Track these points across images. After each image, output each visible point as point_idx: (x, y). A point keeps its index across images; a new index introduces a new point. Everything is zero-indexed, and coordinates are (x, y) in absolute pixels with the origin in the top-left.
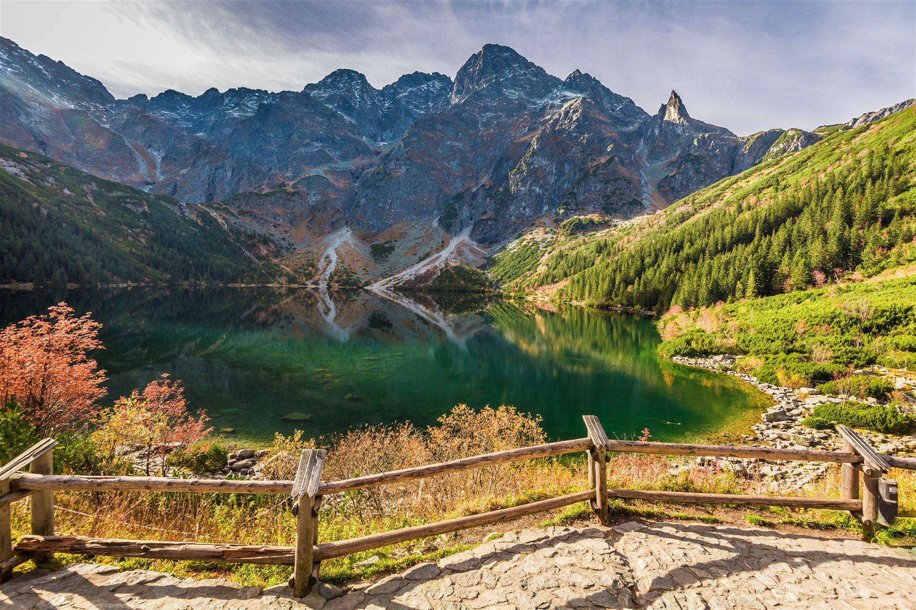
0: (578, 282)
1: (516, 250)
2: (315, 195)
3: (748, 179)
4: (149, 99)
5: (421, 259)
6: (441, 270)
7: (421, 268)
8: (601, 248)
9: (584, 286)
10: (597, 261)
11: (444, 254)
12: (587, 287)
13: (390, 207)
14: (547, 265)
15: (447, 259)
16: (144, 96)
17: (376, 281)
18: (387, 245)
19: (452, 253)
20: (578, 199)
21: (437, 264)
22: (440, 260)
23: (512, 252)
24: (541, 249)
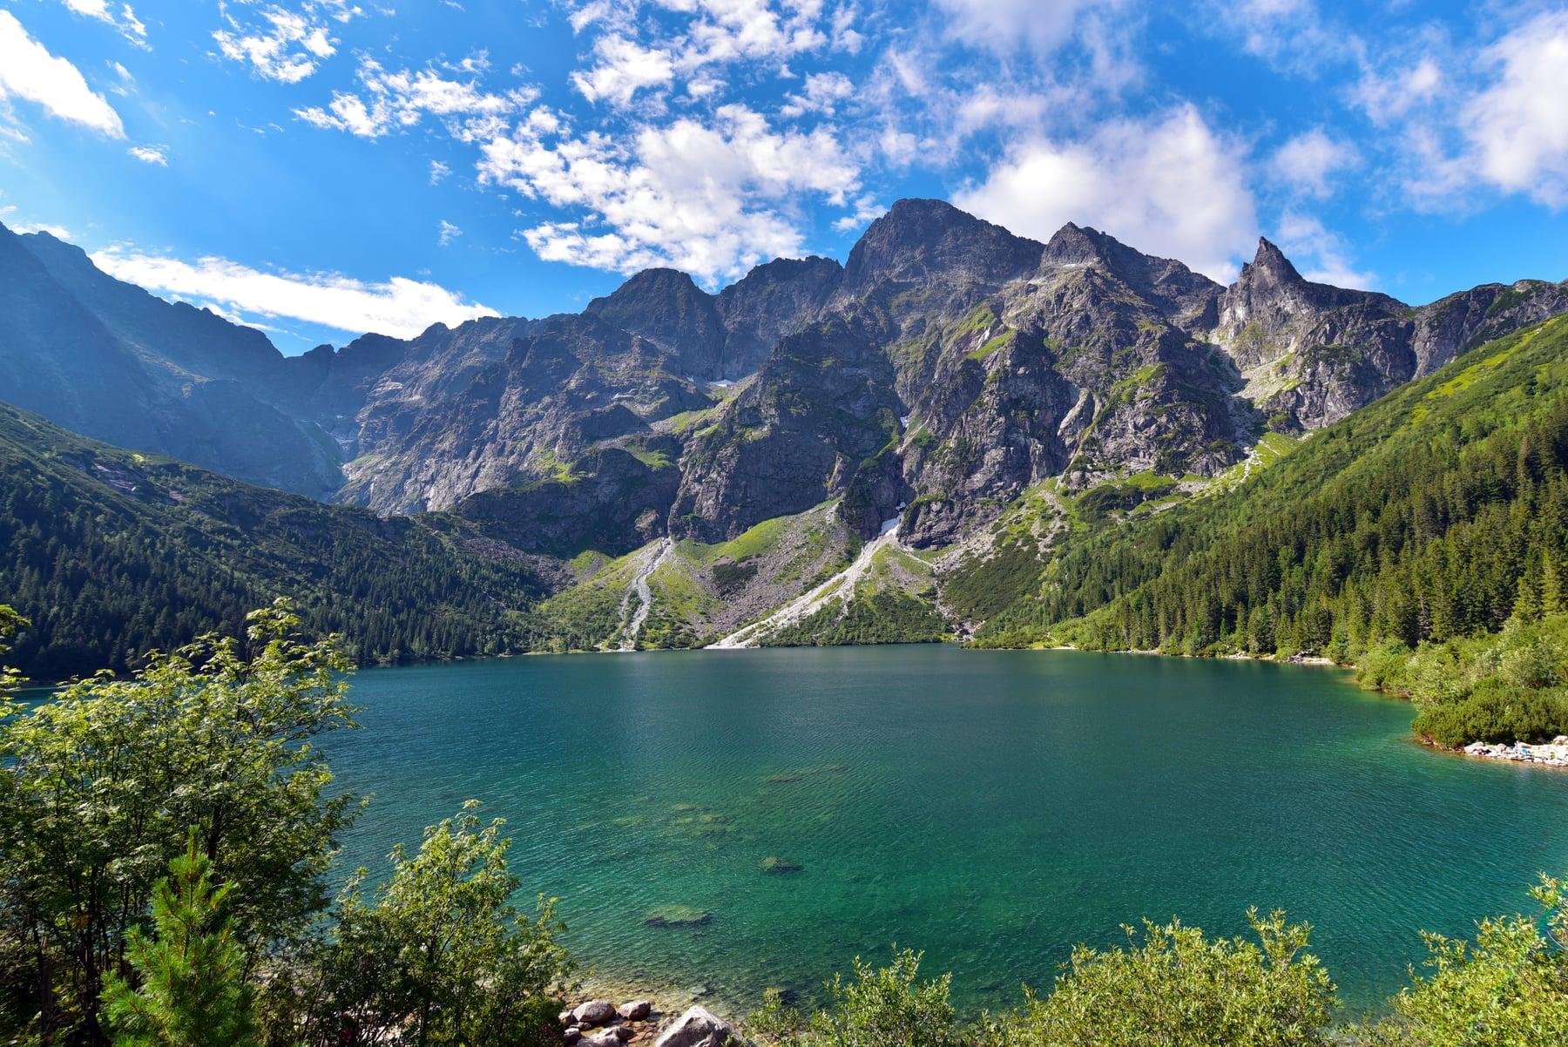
0: (1139, 608)
1: (991, 557)
2: (609, 483)
3: (1457, 380)
4: (336, 351)
5: (810, 587)
6: (850, 604)
7: (810, 604)
8: (1170, 540)
9: (1153, 615)
10: (1167, 565)
11: (853, 573)
12: (1162, 618)
13: (745, 494)
14: (1060, 581)
15: (857, 584)
16: (330, 347)
17: (725, 635)
18: (743, 565)
19: (867, 570)
20: (1106, 450)
21: (840, 593)
22: (845, 586)
23: (984, 560)
24: (1042, 549)
